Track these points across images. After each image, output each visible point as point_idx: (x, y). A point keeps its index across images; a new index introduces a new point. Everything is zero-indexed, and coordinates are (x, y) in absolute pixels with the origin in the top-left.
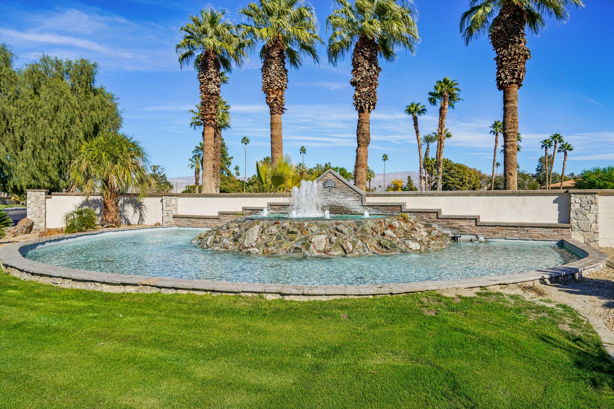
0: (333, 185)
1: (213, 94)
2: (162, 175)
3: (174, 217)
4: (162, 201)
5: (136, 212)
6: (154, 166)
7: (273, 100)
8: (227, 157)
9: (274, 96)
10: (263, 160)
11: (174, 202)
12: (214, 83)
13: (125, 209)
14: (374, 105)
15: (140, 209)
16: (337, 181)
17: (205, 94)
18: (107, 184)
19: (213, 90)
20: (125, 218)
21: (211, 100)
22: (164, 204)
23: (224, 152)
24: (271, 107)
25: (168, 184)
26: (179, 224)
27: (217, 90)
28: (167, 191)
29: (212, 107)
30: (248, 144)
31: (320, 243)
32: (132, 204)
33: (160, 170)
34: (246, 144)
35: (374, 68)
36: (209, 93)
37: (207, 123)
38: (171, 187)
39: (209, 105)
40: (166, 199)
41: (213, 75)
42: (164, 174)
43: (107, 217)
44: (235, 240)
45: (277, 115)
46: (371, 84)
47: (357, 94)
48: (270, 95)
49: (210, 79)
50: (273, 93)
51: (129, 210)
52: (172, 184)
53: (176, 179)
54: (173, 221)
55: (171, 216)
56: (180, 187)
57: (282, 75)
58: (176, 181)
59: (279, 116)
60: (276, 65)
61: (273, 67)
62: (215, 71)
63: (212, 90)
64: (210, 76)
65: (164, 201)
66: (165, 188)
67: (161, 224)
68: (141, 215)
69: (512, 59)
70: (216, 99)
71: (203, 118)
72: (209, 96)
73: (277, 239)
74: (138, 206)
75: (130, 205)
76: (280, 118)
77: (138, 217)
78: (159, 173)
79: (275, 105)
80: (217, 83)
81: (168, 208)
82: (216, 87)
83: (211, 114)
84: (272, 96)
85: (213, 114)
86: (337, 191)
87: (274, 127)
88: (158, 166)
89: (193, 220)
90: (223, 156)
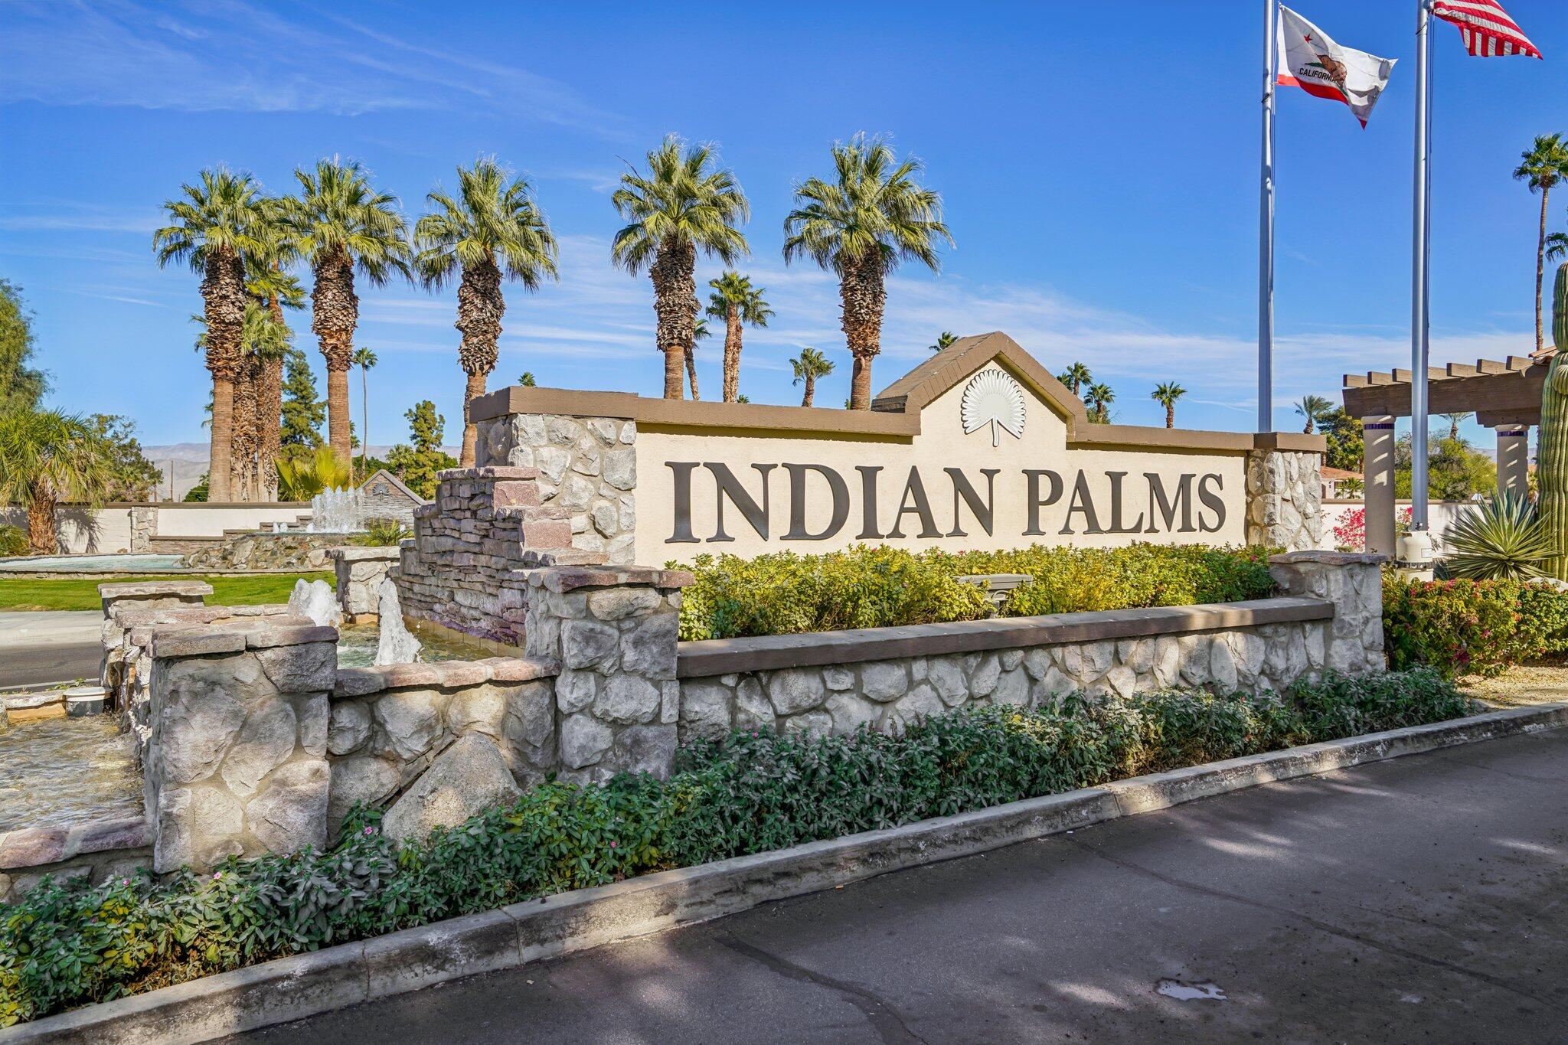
0: (384, 491)
1: (231, 323)
2: (126, 441)
3: (151, 540)
4: (130, 514)
5: (82, 534)
6: (99, 417)
7: (330, 347)
8: (315, 402)
9: (333, 341)
10: (414, 410)
11: (151, 515)
12: (233, 303)
13: (63, 529)
14: (490, 363)
15: (91, 528)
16: (390, 485)
17: (214, 322)
18: (32, 489)
19: (231, 317)
20: (61, 545)
21: (226, 334)
22: (134, 520)
23: (305, 388)
24: (329, 359)
25: (145, 466)
26: (159, 549)
27: (238, 316)
28: (143, 489)
29: (230, 346)
30: (371, 368)
31: (317, 557)
32: (75, 520)
33: (118, 427)
34: (366, 367)
35: (490, 306)
36: (224, 322)
37: (219, 374)
38: (156, 476)
39: (222, 343)
40: (137, 512)
41: (230, 289)
42: (133, 440)
43: (35, 539)
44: (224, 558)
45: (338, 372)
46: (485, 331)
47: (464, 347)
48: (325, 340)
49: (225, 297)
50: (331, 337)
51: (69, 529)
52: (157, 468)
53: (174, 449)
54: (149, 546)
55: (146, 538)
56: (186, 475)
57: (345, 308)
58: (173, 456)
59: (342, 373)
60: (335, 291)
61: (330, 295)
62: (233, 281)
63: (229, 317)
64: (224, 292)
65: (134, 514)
66: (137, 479)
67: (129, 551)
68: (91, 539)
69: (671, 312)
70: (237, 332)
71: (212, 366)
72: (222, 327)
73: (272, 555)
74: (86, 524)
75: (71, 521)
76: (345, 376)
77: (87, 542)
78: (116, 436)
79: (335, 356)
80: (237, 304)
81: (141, 526)
82: (236, 310)
83: (226, 359)
84: (328, 341)
85: (230, 359)
86: (390, 500)
87: (333, 392)
88: (112, 418)
89: (182, 543)
90: (303, 397)
